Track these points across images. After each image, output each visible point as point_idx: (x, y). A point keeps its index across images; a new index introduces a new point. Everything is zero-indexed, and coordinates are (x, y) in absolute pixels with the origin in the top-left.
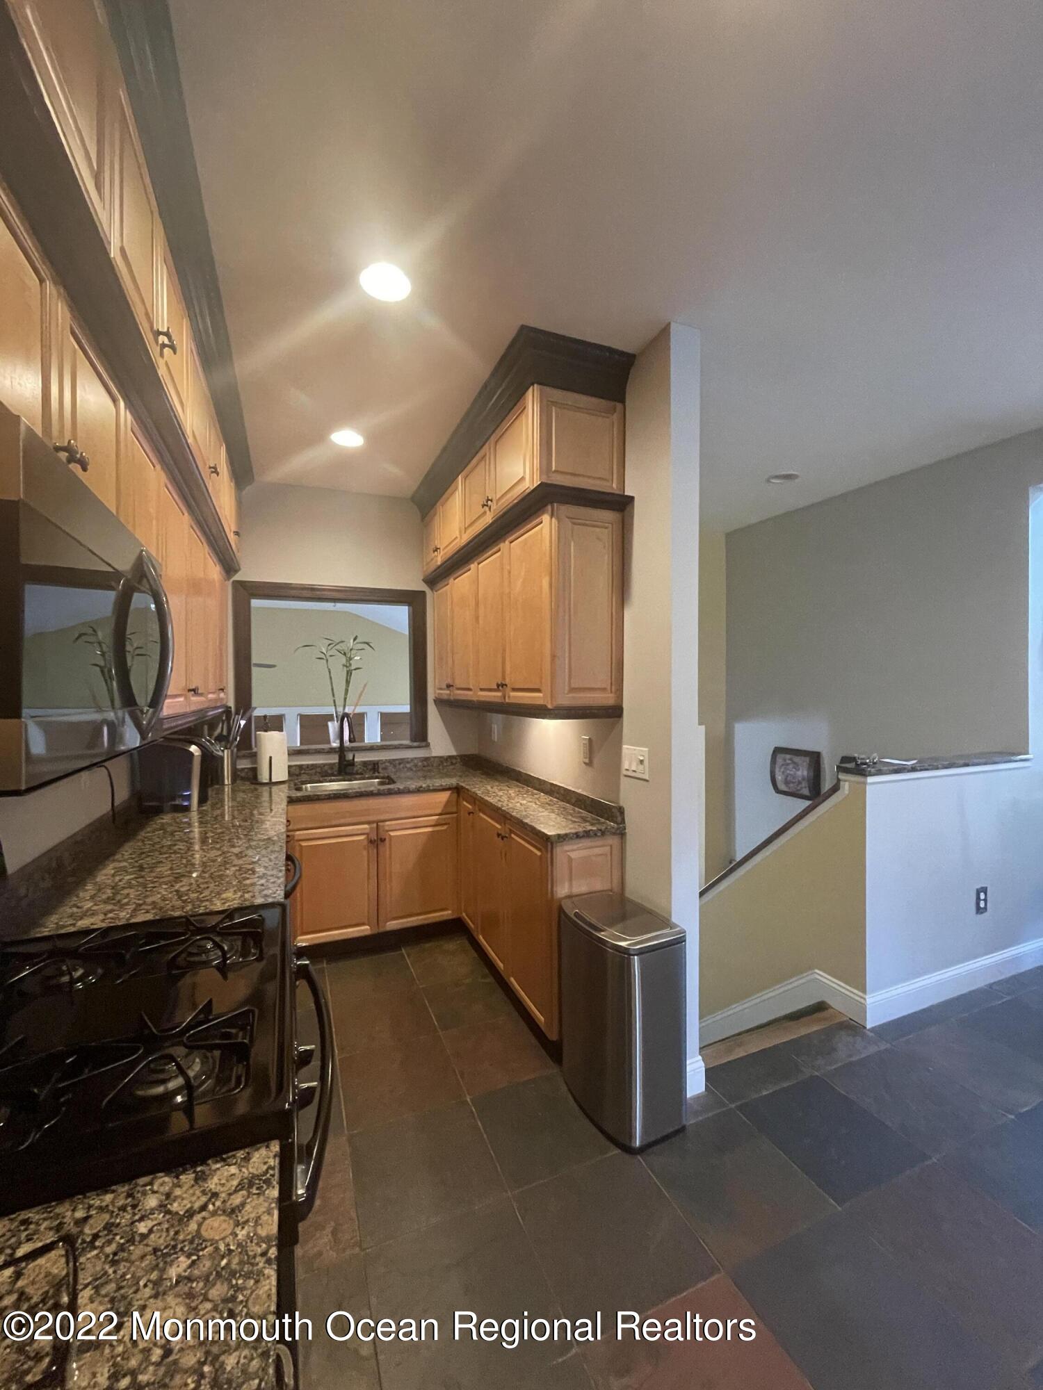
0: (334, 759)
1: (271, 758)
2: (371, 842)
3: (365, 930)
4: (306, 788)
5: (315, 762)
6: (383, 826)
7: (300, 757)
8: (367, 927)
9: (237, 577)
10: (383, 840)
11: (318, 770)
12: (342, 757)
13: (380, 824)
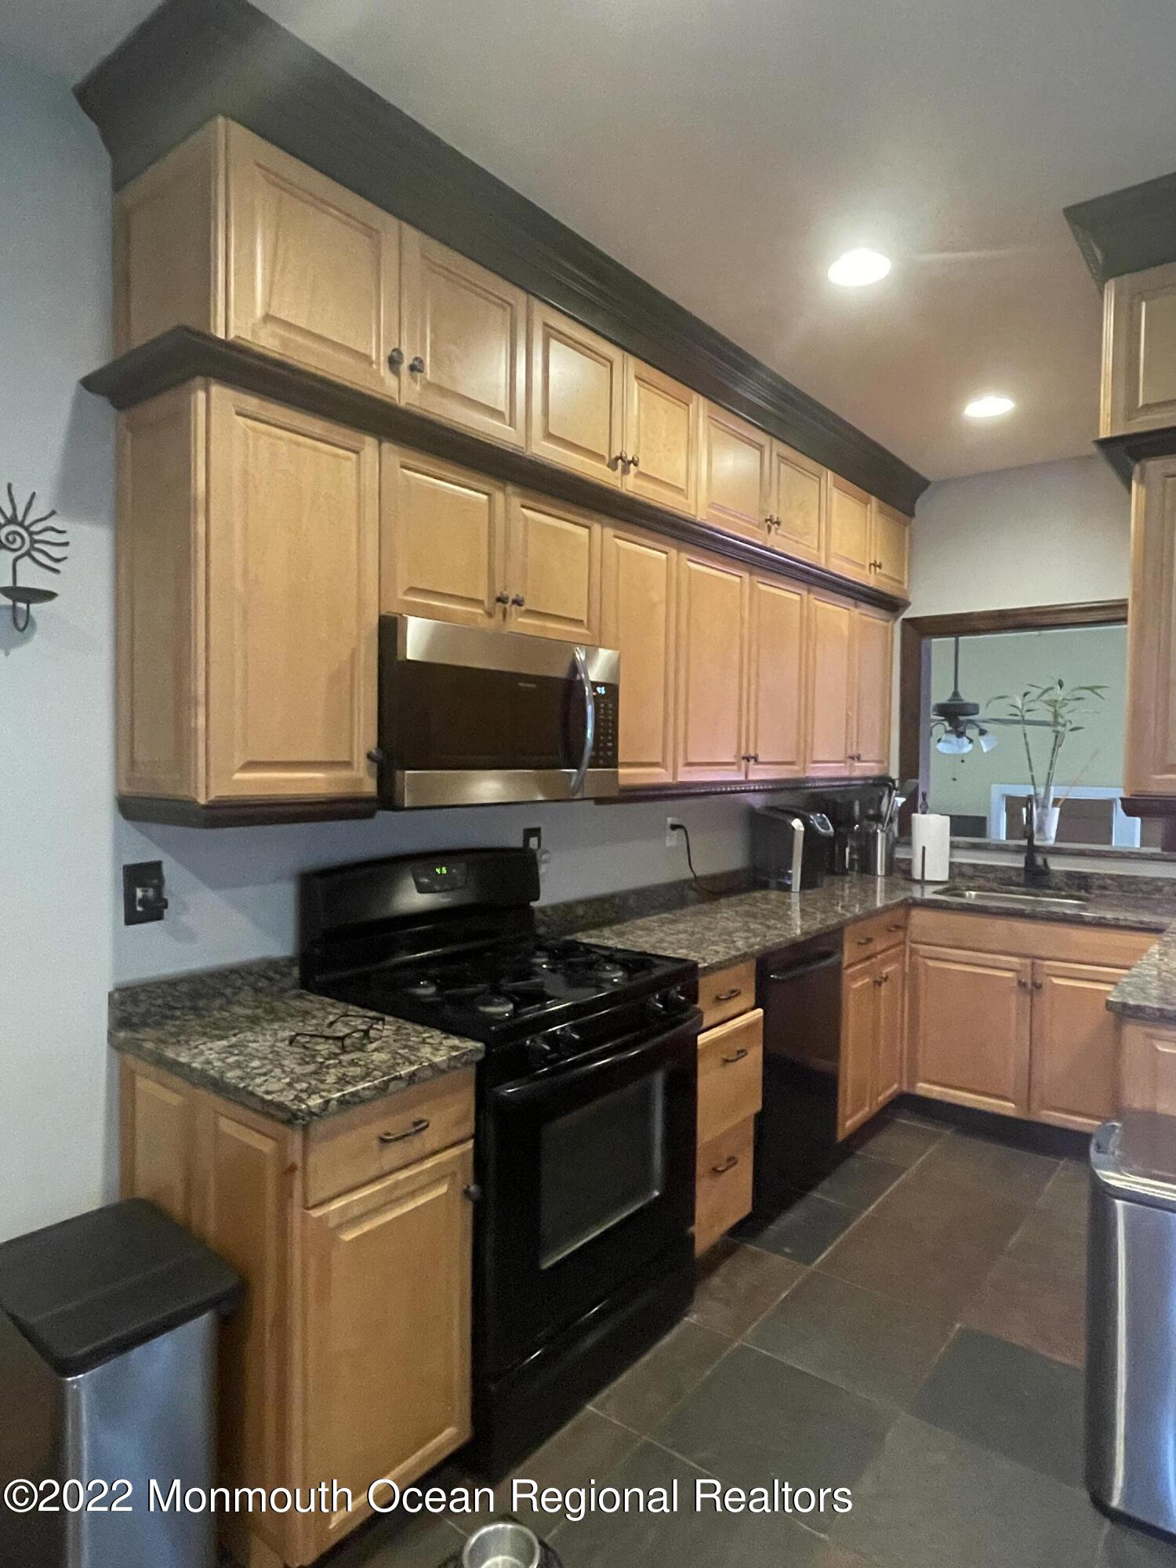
0: (1019, 862)
1: (924, 848)
2: (1022, 984)
3: (1008, 1108)
4: (970, 895)
5: (989, 863)
6: (1042, 966)
7: (972, 853)
8: (1013, 1105)
9: (909, 614)
10: (1038, 986)
11: (999, 875)
12: (1030, 861)
13: (1039, 962)
